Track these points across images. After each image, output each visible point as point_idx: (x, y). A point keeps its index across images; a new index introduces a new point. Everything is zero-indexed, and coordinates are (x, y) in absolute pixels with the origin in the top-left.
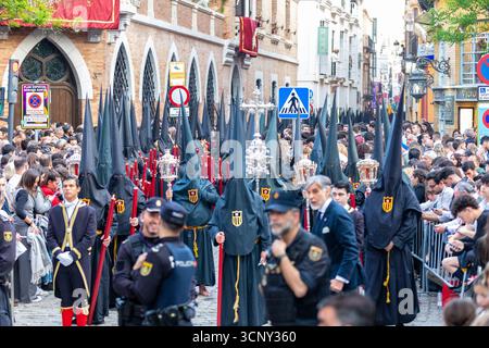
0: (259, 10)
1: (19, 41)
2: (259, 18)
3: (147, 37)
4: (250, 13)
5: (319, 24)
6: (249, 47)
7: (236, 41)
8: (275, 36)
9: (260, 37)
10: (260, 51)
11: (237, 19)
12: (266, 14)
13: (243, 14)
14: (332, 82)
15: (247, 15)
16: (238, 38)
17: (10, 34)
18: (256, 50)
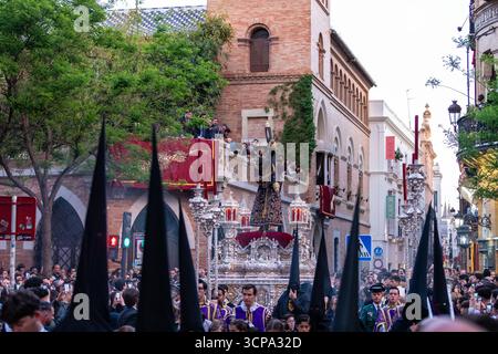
0: (336, 179)
1: (134, 201)
2: (336, 187)
3: (241, 199)
4: (329, 183)
5: (387, 194)
6: (328, 209)
7: (317, 205)
8: (349, 203)
9: (337, 203)
10: (337, 214)
11: (318, 187)
12: (343, 184)
13: (323, 183)
14: (399, 242)
15: (326, 184)
16: (318, 202)
17: (126, 195)
18: (333, 212)
